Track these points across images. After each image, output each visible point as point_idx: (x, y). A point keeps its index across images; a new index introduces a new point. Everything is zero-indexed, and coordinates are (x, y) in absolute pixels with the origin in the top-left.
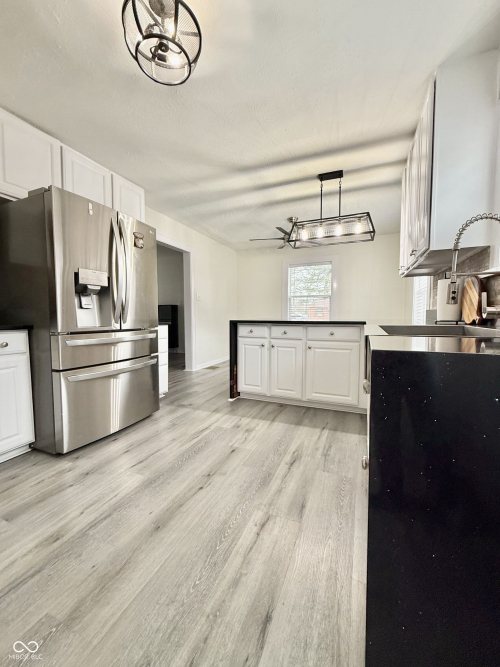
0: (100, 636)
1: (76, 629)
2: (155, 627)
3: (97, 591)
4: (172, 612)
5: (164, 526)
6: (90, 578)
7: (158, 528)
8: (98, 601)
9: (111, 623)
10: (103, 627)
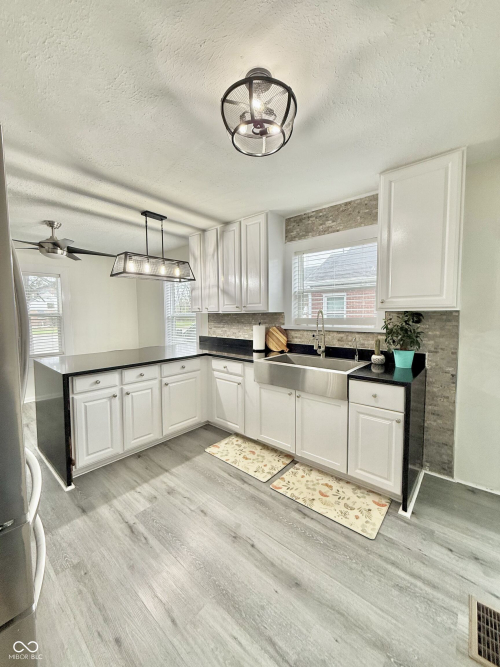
0: (390, 618)
1: (388, 640)
2: (378, 583)
3: (359, 631)
4: (368, 573)
5: (296, 579)
6: (348, 641)
7: (297, 585)
8: (366, 626)
9: (380, 613)
10: (383, 617)
